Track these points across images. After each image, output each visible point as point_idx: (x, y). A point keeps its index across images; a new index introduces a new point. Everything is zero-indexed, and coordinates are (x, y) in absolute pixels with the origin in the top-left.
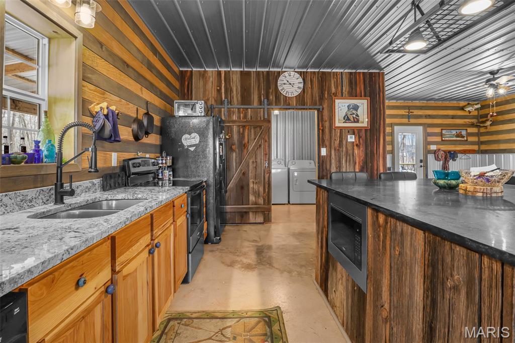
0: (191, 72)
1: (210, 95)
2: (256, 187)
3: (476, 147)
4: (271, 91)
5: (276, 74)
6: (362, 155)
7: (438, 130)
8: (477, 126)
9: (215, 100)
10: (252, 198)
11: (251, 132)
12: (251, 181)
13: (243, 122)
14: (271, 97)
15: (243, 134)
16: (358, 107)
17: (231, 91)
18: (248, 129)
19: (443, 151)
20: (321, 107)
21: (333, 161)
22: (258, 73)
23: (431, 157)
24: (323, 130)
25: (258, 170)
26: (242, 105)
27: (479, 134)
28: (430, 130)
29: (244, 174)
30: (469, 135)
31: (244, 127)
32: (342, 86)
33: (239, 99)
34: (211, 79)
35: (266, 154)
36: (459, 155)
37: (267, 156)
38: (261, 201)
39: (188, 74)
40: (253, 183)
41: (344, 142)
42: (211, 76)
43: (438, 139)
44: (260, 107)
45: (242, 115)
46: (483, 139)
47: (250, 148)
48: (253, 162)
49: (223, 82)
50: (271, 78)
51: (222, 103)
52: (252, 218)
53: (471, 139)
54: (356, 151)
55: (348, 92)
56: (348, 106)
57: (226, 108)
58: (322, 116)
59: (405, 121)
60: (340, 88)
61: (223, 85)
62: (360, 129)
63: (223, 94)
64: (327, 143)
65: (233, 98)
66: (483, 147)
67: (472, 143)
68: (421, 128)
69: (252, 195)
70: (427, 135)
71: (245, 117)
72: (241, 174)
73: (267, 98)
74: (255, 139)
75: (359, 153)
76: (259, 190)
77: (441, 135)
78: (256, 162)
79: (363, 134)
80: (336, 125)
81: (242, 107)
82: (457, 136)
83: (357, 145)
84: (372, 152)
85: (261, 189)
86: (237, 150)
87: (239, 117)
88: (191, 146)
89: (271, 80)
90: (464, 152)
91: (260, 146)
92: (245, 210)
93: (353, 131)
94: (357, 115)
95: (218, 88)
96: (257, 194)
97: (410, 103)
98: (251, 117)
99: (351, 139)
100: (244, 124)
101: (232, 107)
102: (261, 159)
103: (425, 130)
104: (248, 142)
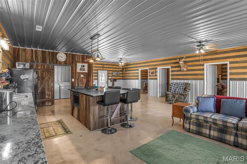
0: (19, 48)
1: (28, 59)
2: (48, 93)
3: (121, 78)
4: (54, 59)
5: (56, 53)
6: (86, 81)
7: (111, 72)
8: (122, 71)
9: (30, 60)
10: (47, 97)
11: (46, 73)
12: (46, 91)
13: (43, 69)
14: (54, 61)
15: (43, 74)
16: (84, 66)
17: (38, 57)
18: (45, 72)
19: (113, 79)
20: (72, 66)
21: (76, 83)
22: (49, 52)
23: (109, 81)
24: (73, 73)
25: (49, 87)
26: (42, 63)
27: (122, 74)
28: (109, 72)
29: (43, 88)
30: (120, 74)
31: (43, 71)
32: (79, 59)
33: (41, 61)
34: (28, 52)
35: (52, 81)
36: (117, 80)
37: (53, 82)
38: (50, 97)
39: (17, 49)
40: (47, 91)
41: (80, 77)
42: (28, 51)
43: (111, 75)
44: (50, 64)
45: (42, 67)
46: (124, 75)
47: (46, 79)
48: (47, 84)
49: (34, 54)
50: (54, 54)
51: (34, 62)
52: (47, 104)
53: (120, 75)
54: (84, 80)
55: (82, 61)
56: (81, 66)
57: (35, 64)
58: (73, 68)
59: (102, 69)
60: (79, 60)
61: (34, 55)
62: (85, 73)
63: (34, 58)
64: (74, 77)
65: (38, 60)
66: (123, 78)
67: (121, 76)
68: (107, 71)
69: (47, 95)
70: (108, 73)
71: (44, 67)
72: (42, 89)
73: (53, 61)
74: (48, 76)
75: (85, 80)
76: (49, 94)
77: (112, 74)
78: (48, 84)
79: (86, 74)
80: (77, 72)
81: (43, 64)
82: (117, 74)
83: (84, 78)
84: (89, 80)
85: (50, 93)
86: (40, 80)
87: (41, 68)
88: (25, 79)
89: (54, 55)
90: (118, 79)
91: (50, 78)
92: (44, 101)
93: (83, 73)
94: (84, 69)
95: (32, 56)
96: (49, 95)
97: (103, 63)
98: (46, 68)
99: (82, 76)
100: (43, 70)
101: (38, 63)
102: (50, 83)
103: (108, 72)
104: (45, 77)
